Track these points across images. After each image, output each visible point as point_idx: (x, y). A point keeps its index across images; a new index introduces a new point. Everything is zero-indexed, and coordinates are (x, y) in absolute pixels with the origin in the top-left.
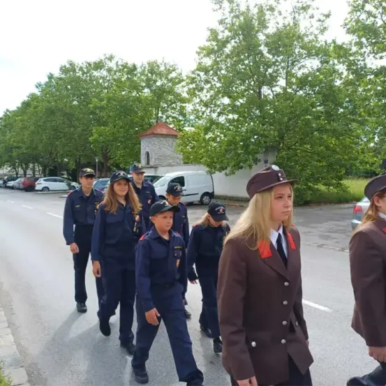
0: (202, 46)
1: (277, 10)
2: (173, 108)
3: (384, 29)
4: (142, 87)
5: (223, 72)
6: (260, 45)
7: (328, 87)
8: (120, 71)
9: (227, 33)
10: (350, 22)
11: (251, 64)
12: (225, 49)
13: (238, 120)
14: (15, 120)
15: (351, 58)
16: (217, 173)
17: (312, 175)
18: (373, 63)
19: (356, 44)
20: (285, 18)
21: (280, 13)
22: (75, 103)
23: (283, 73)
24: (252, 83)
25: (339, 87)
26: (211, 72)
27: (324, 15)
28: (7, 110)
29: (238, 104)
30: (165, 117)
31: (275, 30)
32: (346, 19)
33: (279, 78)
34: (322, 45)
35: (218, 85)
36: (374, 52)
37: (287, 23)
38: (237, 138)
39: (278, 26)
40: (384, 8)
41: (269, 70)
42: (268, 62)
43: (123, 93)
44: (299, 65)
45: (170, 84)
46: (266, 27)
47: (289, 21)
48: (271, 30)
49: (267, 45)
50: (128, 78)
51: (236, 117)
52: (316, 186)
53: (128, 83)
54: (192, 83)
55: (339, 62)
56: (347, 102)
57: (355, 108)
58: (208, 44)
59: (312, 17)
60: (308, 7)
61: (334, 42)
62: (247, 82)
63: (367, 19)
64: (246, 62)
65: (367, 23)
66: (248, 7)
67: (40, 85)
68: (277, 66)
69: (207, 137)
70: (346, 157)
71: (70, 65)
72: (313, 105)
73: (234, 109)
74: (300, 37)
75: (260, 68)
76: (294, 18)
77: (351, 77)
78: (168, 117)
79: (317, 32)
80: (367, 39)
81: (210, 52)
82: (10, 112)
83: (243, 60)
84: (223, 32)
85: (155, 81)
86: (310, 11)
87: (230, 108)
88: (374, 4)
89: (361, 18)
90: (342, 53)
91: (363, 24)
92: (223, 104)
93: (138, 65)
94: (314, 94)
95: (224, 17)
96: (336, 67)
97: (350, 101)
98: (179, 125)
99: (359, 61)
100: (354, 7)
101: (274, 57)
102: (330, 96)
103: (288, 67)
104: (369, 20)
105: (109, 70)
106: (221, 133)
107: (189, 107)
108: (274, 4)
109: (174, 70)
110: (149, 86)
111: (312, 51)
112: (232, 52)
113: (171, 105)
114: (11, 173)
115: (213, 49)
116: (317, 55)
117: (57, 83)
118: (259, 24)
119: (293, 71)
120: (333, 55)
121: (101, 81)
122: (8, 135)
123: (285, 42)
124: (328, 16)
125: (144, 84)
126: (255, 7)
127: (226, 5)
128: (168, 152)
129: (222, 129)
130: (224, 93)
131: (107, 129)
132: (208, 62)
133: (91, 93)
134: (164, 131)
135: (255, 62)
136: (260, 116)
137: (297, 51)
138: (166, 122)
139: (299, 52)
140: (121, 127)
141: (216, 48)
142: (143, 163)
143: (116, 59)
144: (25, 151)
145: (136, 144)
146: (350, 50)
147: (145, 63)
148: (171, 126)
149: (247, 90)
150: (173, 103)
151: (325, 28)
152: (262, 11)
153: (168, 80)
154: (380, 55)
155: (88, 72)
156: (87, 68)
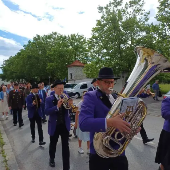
0: (94, 28)
1: (126, 11)
2: (82, 54)
4: (68, 45)
5: (103, 38)
6: (120, 27)
7: (150, 44)
8: (59, 39)
9: (105, 22)
12: (104, 29)
13: (110, 59)
14: (14, 61)
15: (160, 31)
19: (162, 25)
20: (130, 15)
21: (128, 13)
22: (40, 53)
23: (130, 38)
24: (116, 43)
25: (155, 44)
26: (98, 39)
27: (147, 13)
28: (11, 57)
29: (110, 52)
30: (78, 58)
32: (157, 15)
33: (128, 41)
34: (146, 26)
35: (101, 44)
37: (131, 17)
39: (127, 18)
41: (124, 37)
42: (123, 34)
43: (61, 48)
44: (137, 35)
45: (80, 44)
46: (122, 19)
48: (124, 19)
49: (122, 27)
50: (62, 42)
51: (109, 57)
53: (62, 44)
54: (90, 44)
55: (155, 33)
56: (158, 50)
59: (142, 14)
60: (140, 10)
61: (152, 24)
62: (114, 42)
63: (166, 14)
64: (114, 34)
65: (167, 16)
66: (114, 10)
67: (25, 46)
68: (127, 35)
69: (97, 66)
71: (38, 37)
74: (137, 23)
75: (120, 36)
76: (134, 14)
77: (160, 39)
78: (80, 58)
79: (144, 20)
80: (166, 23)
82: (12, 57)
83: (112, 33)
84: (103, 21)
85: (74, 43)
86: (141, 12)
87: (107, 54)
88: (169, 8)
89: (163, 14)
90: (155, 29)
91: (165, 17)
92: (104, 52)
93: (67, 36)
95: (104, 15)
96: (153, 35)
97: (160, 50)
98: (85, 62)
99: (163, 32)
100: (161, 10)
101: (125, 32)
103: (132, 35)
105: (55, 39)
106: (103, 65)
107: (89, 54)
109: (82, 38)
110: (71, 45)
111: (142, 29)
112: (107, 30)
113: (81, 53)
115: (99, 29)
116: (144, 30)
117: (32, 45)
118: (118, 18)
120: (152, 30)
121: (51, 43)
122: (11, 67)
123: (131, 25)
124: (149, 13)
125: (70, 44)
126: (117, 11)
127: (104, 10)
128: (80, 73)
129: (104, 63)
130: (104, 47)
131: (54, 64)
132: (97, 34)
133: (47, 48)
134: (78, 64)
135: (117, 34)
136: (120, 57)
137: (135, 29)
138: (79, 60)
139: (136, 29)
140: (60, 63)
141: (100, 28)
142: (69, 78)
143: (57, 34)
144: (19, 74)
145: (66, 70)
146: (159, 28)
147: (70, 35)
148: (81, 62)
149: (114, 46)
150: (82, 52)
151: (148, 18)
152: (120, 12)
153: (80, 42)
155: (45, 40)
156: (45, 38)
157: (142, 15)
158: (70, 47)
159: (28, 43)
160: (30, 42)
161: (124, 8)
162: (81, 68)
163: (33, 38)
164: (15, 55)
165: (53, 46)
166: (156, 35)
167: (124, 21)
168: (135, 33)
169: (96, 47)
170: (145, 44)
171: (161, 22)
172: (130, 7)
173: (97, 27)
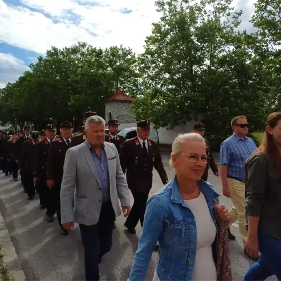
0: (149, 36)
1: (203, 10)
2: (129, 81)
4: (106, 66)
5: (164, 55)
6: (192, 36)
7: (241, 65)
8: (90, 55)
9: (167, 27)
10: (256, 18)
11: (185, 49)
12: (166, 38)
13: (175, 89)
14: (15, 91)
15: (258, 44)
16: (161, 128)
18: (274, 47)
19: (261, 34)
20: (209, 16)
21: (205, 12)
22: (58, 78)
23: (208, 55)
24: (186, 62)
25: (249, 65)
26: (156, 55)
27: (237, 13)
28: (9, 83)
29: (176, 77)
30: (122, 88)
31: (202, 24)
32: (254, 16)
33: (205, 59)
34: (236, 35)
35: (161, 64)
36: (274, 40)
37: (210, 19)
38: (175, 102)
39: (204, 21)
41: (198, 53)
42: (197, 47)
43: (92, 71)
44: (220, 49)
45: (126, 64)
46: (196, 23)
47: (212, 18)
48: (199, 23)
49: (196, 35)
50: (96, 60)
51: (174, 87)
53: (96, 64)
54: (142, 64)
55: (249, 47)
56: (255, 76)
57: (260, 80)
60: (226, 8)
61: (245, 33)
62: (182, 62)
63: (268, 16)
64: (182, 47)
65: (269, 19)
66: (182, 8)
67: (33, 65)
68: (204, 50)
69: (153, 102)
71: (55, 50)
72: (230, 79)
73: (173, 81)
74: (220, 30)
75: (191, 52)
76: (216, 15)
77: (257, 57)
78: (125, 88)
80: (269, 31)
81: (155, 41)
82: (11, 85)
83: (178, 47)
84: (165, 26)
85: (116, 62)
86: (227, 11)
87: (170, 81)
88: (273, 5)
89: (264, 15)
90: (251, 41)
91: (266, 20)
92: (165, 78)
93: (104, 50)
94: (231, 70)
95: (165, 16)
96: (247, 51)
97: (257, 75)
98: (133, 94)
99: (263, 46)
100: (260, 8)
101: (201, 44)
102: (242, 71)
103: (212, 51)
104: (270, 17)
105: (83, 54)
106: (163, 99)
107: (141, 80)
108: (201, 6)
109: (129, 54)
110: (111, 65)
111: (229, 40)
112: (171, 41)
113: (127, 79)
114: (11, 129)
115: (157, 39)
116: (232, 42)
117: (45, 64)
118: (190, 20)
119: (216, 54)
120: (244, 42)
121: (76, 62)
122: (10, 101)
123: (210, 32)
124: (240, 14)
125: (108, 64)
126: (187, 8)
127: (166, 7)
128: (125, 113)
129: (164, 96)
130: (165, 70)
131: (81, 96)
132: (153, 48)
133: (69, 70)
134: (122, 98)
135: (188, 48)
136: (192, 87)
137: (218, 39)
138: (124, 91)
139: (220, 40)
140: (91, 95)
141: (159, 38)
143: (87, 46)
144: (21, 113)
145: (102, 107)
146: (257, 38)
147: (108, 49)
148: (127, 94)
149: (182, 68)
151: (238, 22)
152: (192, 11)
153: (125, 61)
154: (279, 42)
155: (67, 56)
156: (66, 52)
157: (228, 17)
158: (109, 68)
159: (37, 61)
160: (40, 59)
161: (199, 4)
162: (126, 104)
163: (46, 52)
164: (17, 82)
165: (80, 67)
166: (251, 51)
167: (199, 26)
168: (217, 46)
169: (152, 68)
170: (233, 66)
171: (260, 30)
172: (209, 2)
173: (154, 35)
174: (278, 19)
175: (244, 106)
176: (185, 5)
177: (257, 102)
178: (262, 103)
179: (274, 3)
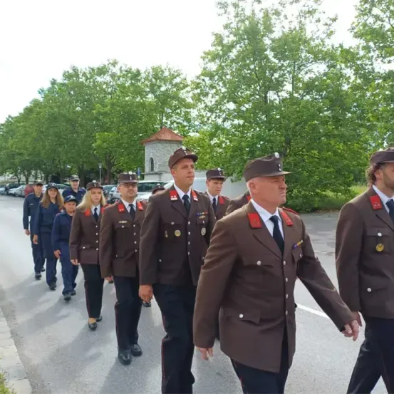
0: (207, 51)
1: (283, 14)
2: (178, 114)
3: (391, 33)
4: (146, 92)
5: (228, 77)
6: (266, 50)
7: (335, 92)
8: (123, 76)
9: (232, 38)
10: (357, 26)
11: (257, 69)
12: (231, 54)
13: (244, 126)
14: (18, 127)
15: (359, 62)
17: (320, 181)
18: (381, 67)
19: (364, 48)
20: (291, 22)
21: (286, 17)
22: (78, 109)
23: (289, 77)
24: (258, 88)
25: (347, 92)
26: (216, 77)
27: (331, 19)
28: (10, 116)
29: (244, 109)
30: (169, 123)
31: (281, 34)
32: (354, 23)
33: (285, 83)
34: (328, 50)
35: (224, 90)
36: (382, 56)
38: (243, 144)
39: (284, 30)
40: (391, 12)
41: (275, 74)
42: (274, 66)
43: (127, 99)
44: (306, 70)
45: (175, 89)
46: (272, 32)
47: (295, 25)
48: (277, 34)
49: (273, 49)
50: (132, 83)
51: (241, 122)
52: (324, 193)
53: (132, 89)
54: (196, 89)
55: (346, 67)
56: (355, 107)
57: (363, 113)
58: (213, 49)
59: (318, 21)
60: (315, 11)
61: (341, 46)
62: (253, 87)
63: (374, 23)
64: (252, 67)
65: (374, 27)
66: (253, 11)
67: (43, 91)
68: (283, 70)
69: (212, 143)
70: (354, 163)
71: (74, 70)
72: (320, 110)
73: (240, 114)
74: (306, 42)
75: (266, 73)
76: (301, 21)
77: (359, 81)
78: (172, 123)
79: (323, 36)
80: (375, 44)
81: (215, 57)
82: (12, 118)
83: (248, 65)
84: (228, 37)
85: (160, 87)
86: (316, 16)
87: (236, 113)
88: (381, 8)
89: (368, 22)
90: (349, 57)
91: (371, 28)
92: (228, 109)
93: (142, 71)
94: (321, 98)
95: (229, 22)
96: (344, 72)
97: (358, 106)
98: (184, 131)
99: (366, 65)
100: (361, 11)
101: (280, 61)
102: (337, 100)
103: (294, 71)
104: (376, 24)
105: (113, 76)
106: (227, 139)
107: (194, 112)
108: (280, 8)
109: (178, 75)
110: (153, 92)
111: (318, 55)
112: (237, 57)
113: (175, 110)
114: (13, 180)
115: (218, 54)
116: (324, 59)
117: (60, 89)
118: (264, 28)
120: (340, 59)
121: (104, 86)
122: (10, 142)
123: (291, 46)
124: (334, 20)
125: (148, 90)
126: (260, 11)
127: (231, 9)
129: (228, 135)
130: (229, 98)
131: (111, 135)
132: (213, 67)
133: (94, 98)
134: (168, 137)
135: (261, 67)
136: (266, 121)
137: (303, 55)
138: (170, 128)
139: (305, 56)
140: (125, 133)
141: (221, 53)
142: (147, 169)
143: (120, 65)
144: (27, 158)
145: (140, 150)
146: (358, 54)
147: (149, 68)
148: (176, 132)
149: (253, 95)
150: (177, 109)
151: (332, 32)
152: (267, 15)
153: (173, 85)
154: (388, 59)
155: (91, 78)
156: (90, 73)
157: (318, 24)
158: (150, 96)
159: (50, 85)
161: (277, 6)
163: (63, 72)
165: (109, 94)
167: (277, 37)
168: (302, 65)
170: (325, 92)
171: (362, 42)
172: (291, 3)
174: (388, 27)
175: (339, 149)
176: (257, 7)
177: (358, 143)
178: (365, 145)
179: (381, 4)
